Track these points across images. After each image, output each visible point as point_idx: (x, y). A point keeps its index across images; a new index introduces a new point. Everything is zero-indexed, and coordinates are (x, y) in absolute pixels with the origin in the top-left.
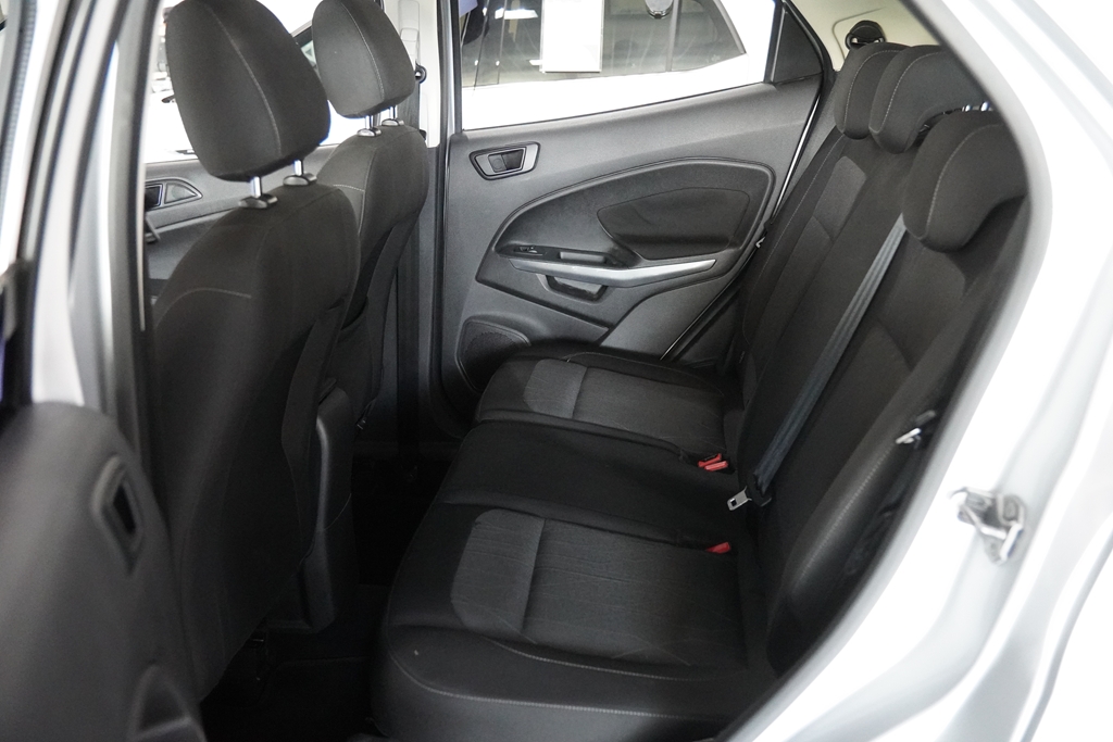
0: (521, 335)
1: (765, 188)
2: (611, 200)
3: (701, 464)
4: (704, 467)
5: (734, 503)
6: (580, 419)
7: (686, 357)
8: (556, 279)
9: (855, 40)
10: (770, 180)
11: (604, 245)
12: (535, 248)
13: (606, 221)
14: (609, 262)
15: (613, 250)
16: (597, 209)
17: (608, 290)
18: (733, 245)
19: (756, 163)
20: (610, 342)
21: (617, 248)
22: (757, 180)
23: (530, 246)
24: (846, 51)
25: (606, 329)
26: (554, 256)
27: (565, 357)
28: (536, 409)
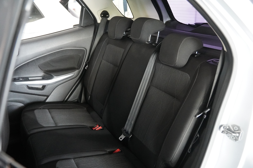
0: (21, 104)
1: (85, 54)
2: (42, 62)
3: (94, 129)
4: (95, 130)
5: (121, 138)
6: (58, 125)
7: (69, 100)
8: (29, 86)
9: (102, 15)
10: (86, 51)
11: (42, 74)
12: (21, 78)
13: (41, 67)
14: (44, 78)
15: (44, 75)
16: (38, 65)
17: (46, 86)
18: (78, 69)
19: (81, 47)
20: (48, 100)
21: (45, 74)
22: (82, 51)
23: (19, 78)
24: (101, 18)
25: (46, 97)
26: (27, 79)
27: (40, 108)
28: (45, 126)
